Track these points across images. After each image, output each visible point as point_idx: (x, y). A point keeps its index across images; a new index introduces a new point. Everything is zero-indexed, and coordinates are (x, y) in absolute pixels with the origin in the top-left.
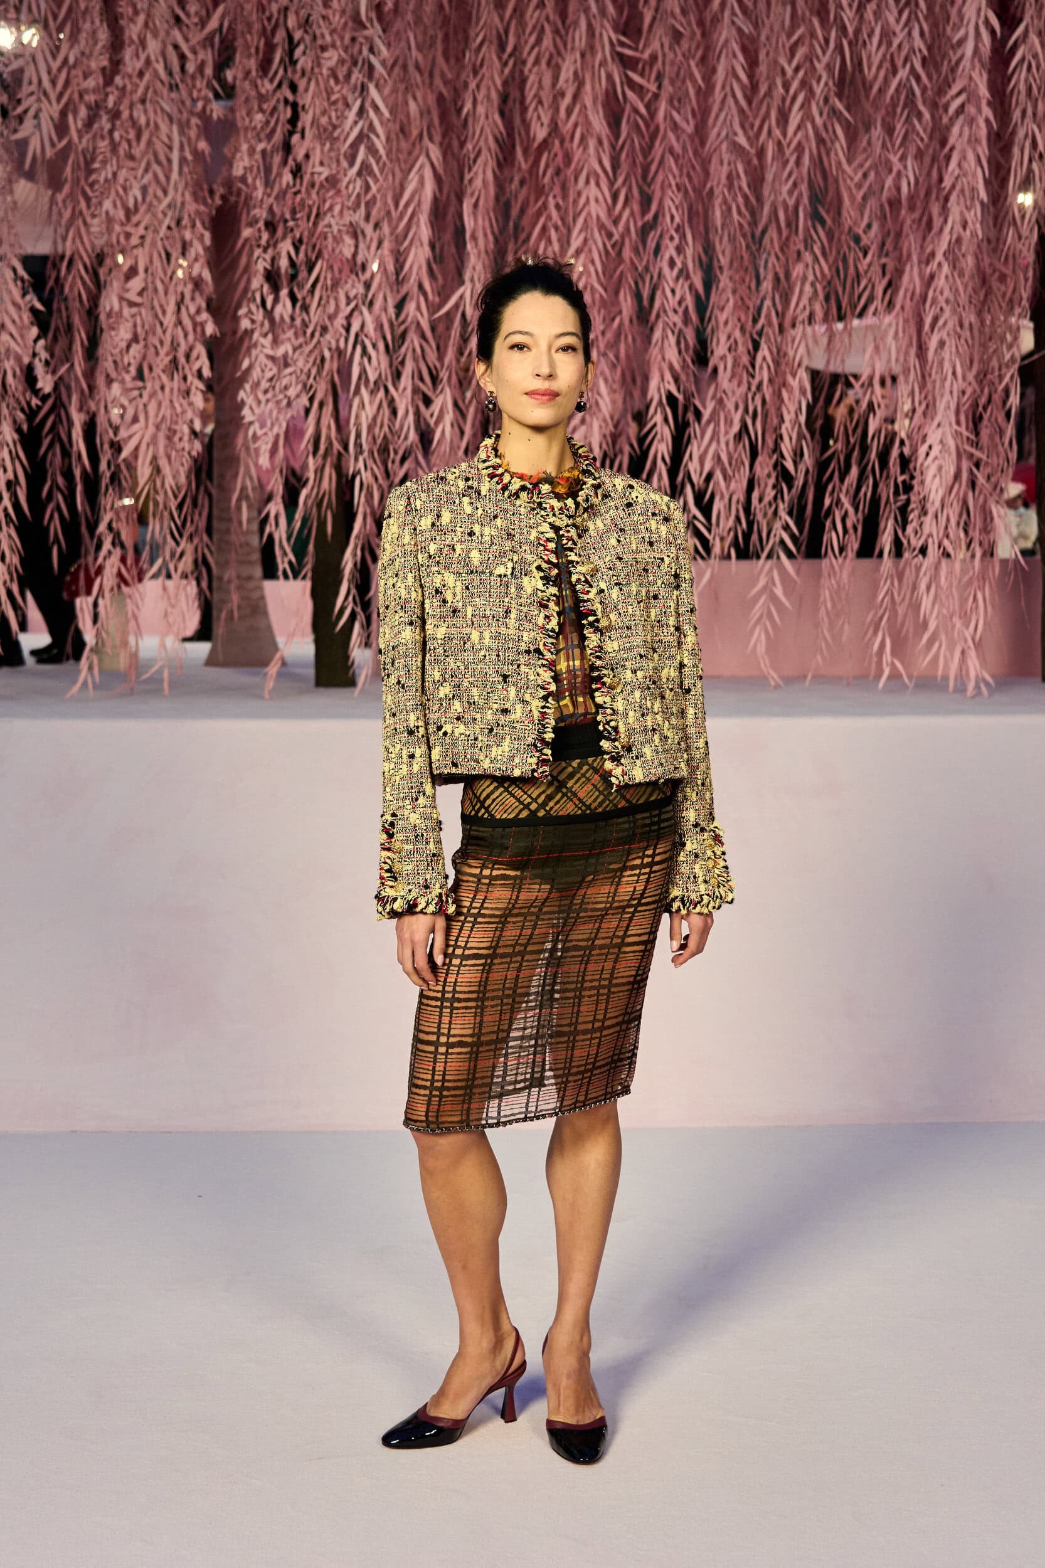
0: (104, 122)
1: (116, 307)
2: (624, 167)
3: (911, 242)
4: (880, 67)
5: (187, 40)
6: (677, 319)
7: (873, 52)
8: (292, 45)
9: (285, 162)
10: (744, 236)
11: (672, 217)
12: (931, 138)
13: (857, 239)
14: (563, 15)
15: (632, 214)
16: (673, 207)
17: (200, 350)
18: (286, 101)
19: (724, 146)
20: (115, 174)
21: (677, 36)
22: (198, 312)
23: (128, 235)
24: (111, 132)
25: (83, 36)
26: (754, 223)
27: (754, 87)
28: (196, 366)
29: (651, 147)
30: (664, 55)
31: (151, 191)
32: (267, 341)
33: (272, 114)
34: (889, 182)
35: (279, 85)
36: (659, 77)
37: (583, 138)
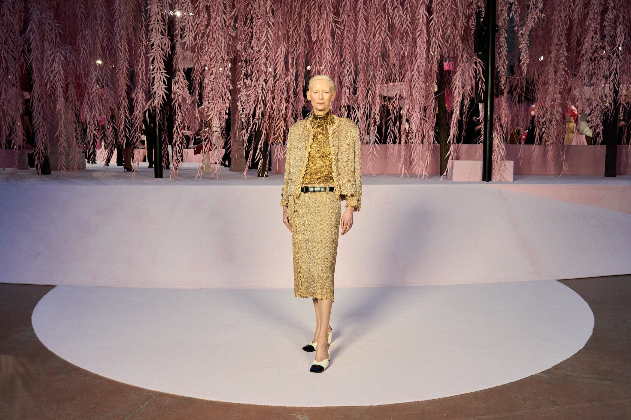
0: (206, 37)
1: (207, 82)
2: (336, 48)
3: (408, 66)
4: (398, 24)
5: (227, 17)
6: (349, 85)
7: (397, 21)
8: (252, 18)
9: (250, 46)
10: (365, 64)
11: (348, 60)
12: (412, 41)
13: (394, 65)
14: (320, 11)
15: (338, 59)
16: (348, 56)
17: (228, 92)
18: (250, 31)
19: (361, 42)
20: (208, 50)
21: (349, 16)
22: (228, 83)
23: (211, 65)
24: (207, 40)
25: (201, 17)
26: (367, 61)
27: (368, 28)
28: (227, 97)
29: (342, 43)
30: (345, 20)
31: (217, 54)
32: (244, 90)
33: (247, 35)
34: (402, 52)
35: (249, 27)
36: (344, 26)
37: (325, 40)
